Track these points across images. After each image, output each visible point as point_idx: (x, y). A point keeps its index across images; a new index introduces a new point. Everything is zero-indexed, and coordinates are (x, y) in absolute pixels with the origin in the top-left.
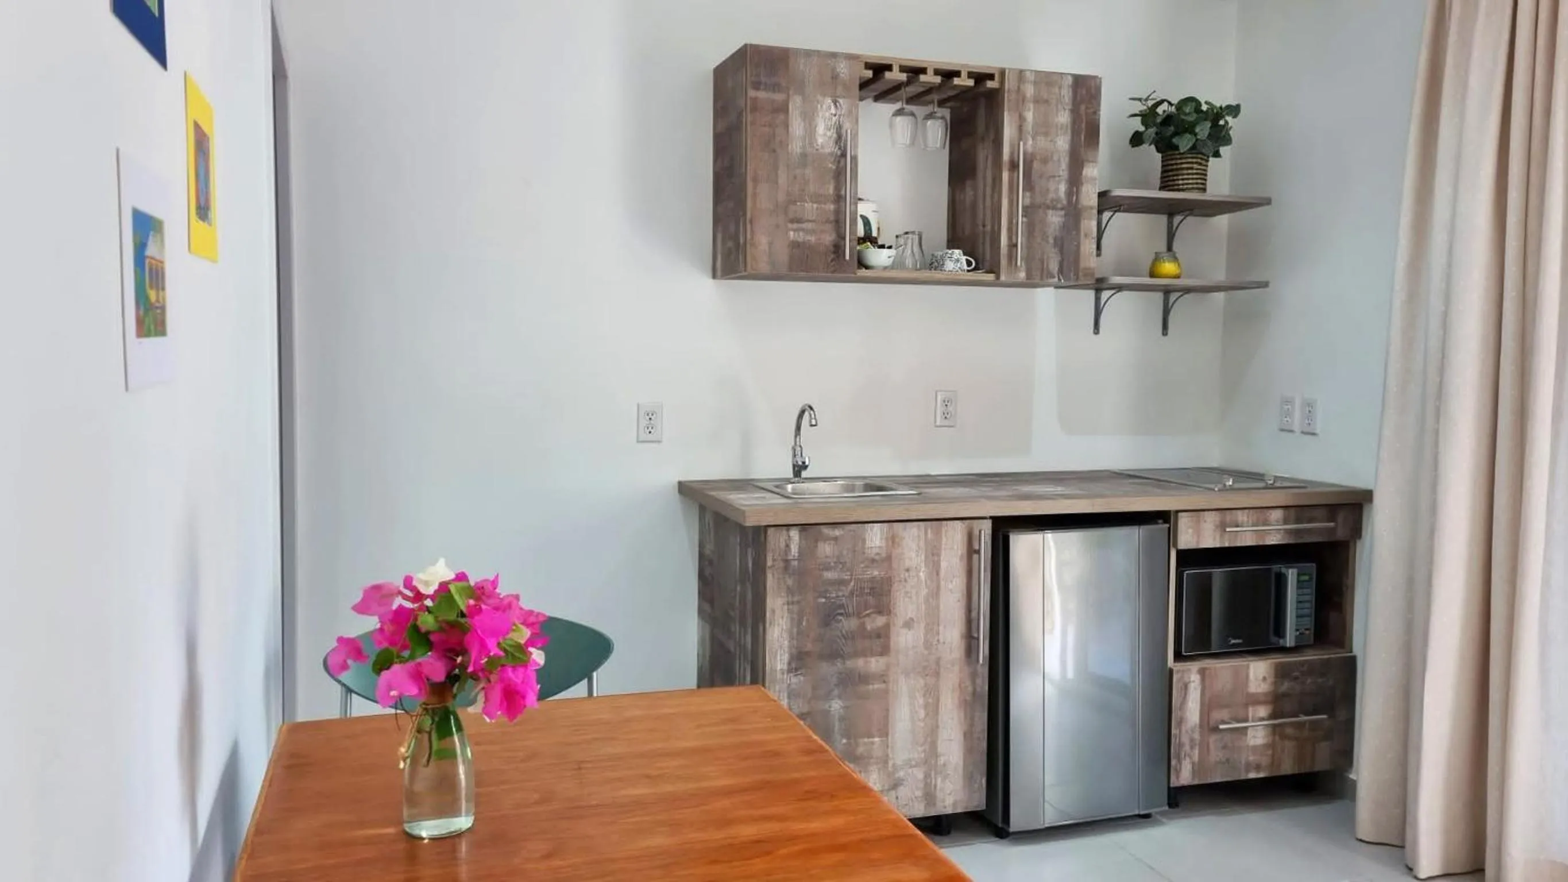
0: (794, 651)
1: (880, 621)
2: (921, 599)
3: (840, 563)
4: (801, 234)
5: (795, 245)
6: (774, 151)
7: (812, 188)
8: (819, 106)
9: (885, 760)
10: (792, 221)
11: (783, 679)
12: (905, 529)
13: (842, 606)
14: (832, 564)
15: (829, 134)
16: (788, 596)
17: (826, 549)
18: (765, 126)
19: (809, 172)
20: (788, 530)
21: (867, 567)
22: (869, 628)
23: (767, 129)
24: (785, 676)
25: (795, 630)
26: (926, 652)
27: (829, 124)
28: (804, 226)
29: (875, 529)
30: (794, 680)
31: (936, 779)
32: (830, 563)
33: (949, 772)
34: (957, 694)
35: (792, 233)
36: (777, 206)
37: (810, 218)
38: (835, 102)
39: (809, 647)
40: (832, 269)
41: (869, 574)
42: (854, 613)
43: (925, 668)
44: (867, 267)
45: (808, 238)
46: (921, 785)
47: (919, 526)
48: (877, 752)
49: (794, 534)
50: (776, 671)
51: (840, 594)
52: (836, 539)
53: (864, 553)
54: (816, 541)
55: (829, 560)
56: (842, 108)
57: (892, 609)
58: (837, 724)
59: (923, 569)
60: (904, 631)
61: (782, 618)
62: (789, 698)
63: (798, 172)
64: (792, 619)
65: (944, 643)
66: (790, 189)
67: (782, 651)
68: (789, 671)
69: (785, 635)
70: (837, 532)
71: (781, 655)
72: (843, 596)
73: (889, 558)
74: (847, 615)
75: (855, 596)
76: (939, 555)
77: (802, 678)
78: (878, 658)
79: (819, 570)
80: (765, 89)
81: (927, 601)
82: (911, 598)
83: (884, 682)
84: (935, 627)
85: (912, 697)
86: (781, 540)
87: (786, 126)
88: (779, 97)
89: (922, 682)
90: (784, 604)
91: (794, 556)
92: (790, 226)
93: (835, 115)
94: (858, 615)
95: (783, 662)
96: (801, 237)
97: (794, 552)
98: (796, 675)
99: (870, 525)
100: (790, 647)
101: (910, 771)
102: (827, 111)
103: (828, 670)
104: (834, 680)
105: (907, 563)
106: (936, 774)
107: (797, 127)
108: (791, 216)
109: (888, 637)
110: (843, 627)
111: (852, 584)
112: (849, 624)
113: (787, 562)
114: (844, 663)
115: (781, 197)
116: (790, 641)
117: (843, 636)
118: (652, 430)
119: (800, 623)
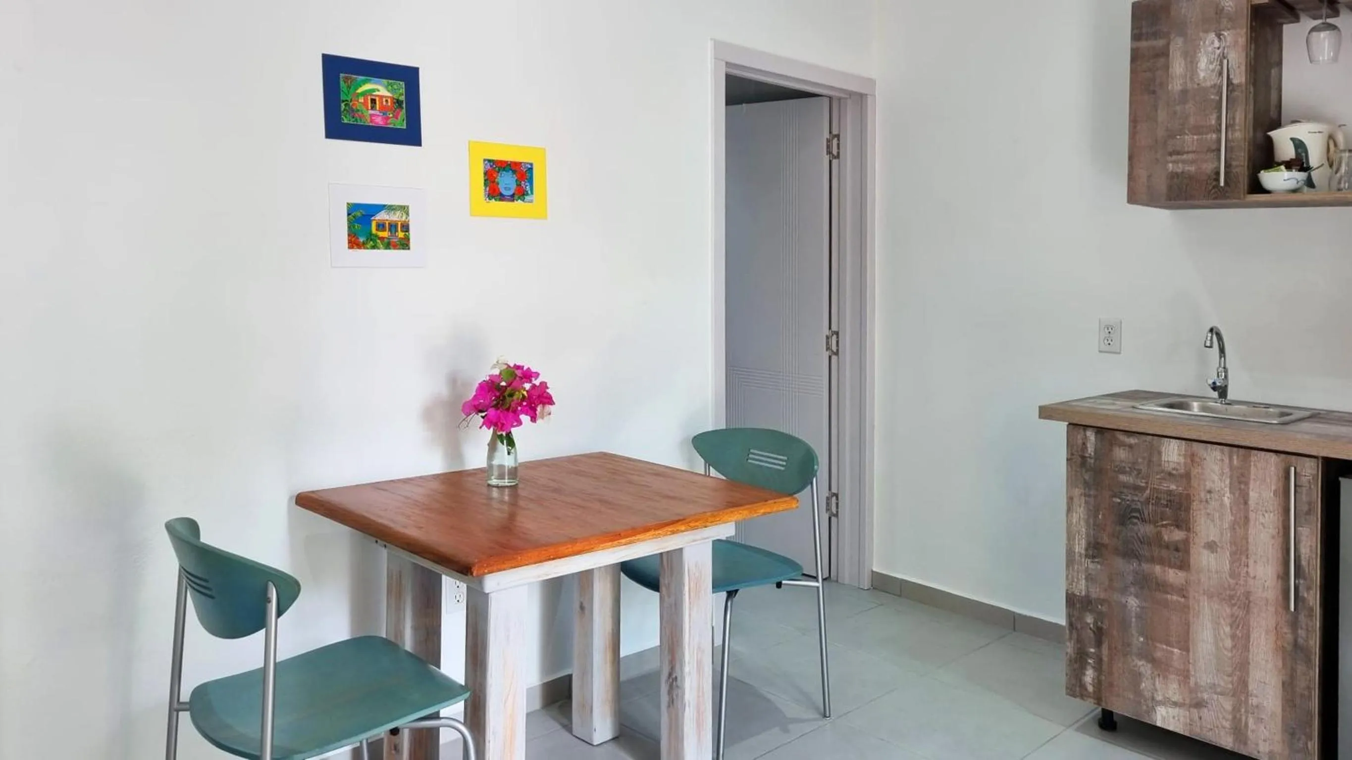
0: (1092, 539)
1: (1178, 535)
2: (1226, 525)
3: (1134, 468)
4: (1180, 165)
5: (1173, 176)
6: (1154, 92)
7: (1192, 121)
8: (1202, 43)
9: (1185, 676)
10: (1171, 154)
11: (1081, 562)
12: (1206, 449)
13: (1138, 511)
14: (1128, 469)
15: (1211, 67)
16: (1085, 489)
17: (1120, 454)
18: (1145, 72)
19: (1190, 107)
20: (1085, 430)
21: (1164, 479)
22: (1166, 538)
23: (1148, 74)
24: (1083, 560)
25: (1091, 521)
26: (1232, 581)
27: (1213, 56)
28: (1185, 157)
29: (1172, 445)
30: (1091, 566)
31: (1247, 718)
32: (1125, 467)
33: (1263, 717)
34: (1272, 637)
35: (1170, 165)
36: (1156, 141)
37: (1190, 149)
38: (1219, 36)
39: (1106, 540)
40: (1214, 196)
41: (1164, 487)
42: (1150, 520)
43: (1231, 597)
44: (1268, 192)
45: (1187, 168)
46: (1230, 717)
47: (1222, 452)
48: (1177, 663)
49: (1091, 435)
50: (1074, 552)
51: (1136, 498)
52: (1131, 446)
53: (1160, 465)
54: (1111, 445)
55: (1124, 464)
56: (1226, 41)
57: (1191, 527)
58: (1134, 620)
59: (1228, 495)
60: (1205, 552)
61: (1080, 507)
62: (1086, 579)
63: (1178, 108)
64: (1089, 510)
65: (1255, 577)
66: (1169, 125)
67: (1080, 537)
68: (1087, 556)
69: (1082, 523)
70: (1132, 440)
71: (1079, 541)
72: (1138, 501)
73: (1187, 476)
74: (1144, 521)
75: (1150, 503)
76: (1247, 484)
77: (1099, 567)
78: (1177, 571)
79: (1115, 471)
80: (1147, 40)
81: (1233, 528)
82: (1213, 521)
83: (1184, 596)
84: (1244, 558)
85: (1216, 625)
86: (1079, 437)
87: (1167, 67)
88: (1161, 43)
89: (1228, 610)
90: (1081, 495)
91: (1090, 454)
92: (1169, 158)
93: (1219, 48)
94: (1155, 523)
95: (1080, 546)
96: (1180, 168)
97: (1091, 451)
98: (1093, 562)
99: (1166, 439)
100: (1088, 535)
101: (1215, 697)
102: (1210, 45)
103: (1127, 567)
104: (1130, 578)
105: (1209, 485)
106: (1247, 712)
107: (1178, 67)
108: (1170, 149)
109: (1187, 552)
110: (1139, 530)
111: (1148, 492)
112: (1146, 530)
113: (1083, 457)
114: (1140, 565)
115: (1161, 133)
116: (1087, 529)
117: (1139, 538)
118: (1111, 343)
119: (1096, 516)
